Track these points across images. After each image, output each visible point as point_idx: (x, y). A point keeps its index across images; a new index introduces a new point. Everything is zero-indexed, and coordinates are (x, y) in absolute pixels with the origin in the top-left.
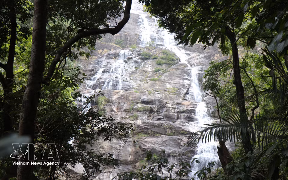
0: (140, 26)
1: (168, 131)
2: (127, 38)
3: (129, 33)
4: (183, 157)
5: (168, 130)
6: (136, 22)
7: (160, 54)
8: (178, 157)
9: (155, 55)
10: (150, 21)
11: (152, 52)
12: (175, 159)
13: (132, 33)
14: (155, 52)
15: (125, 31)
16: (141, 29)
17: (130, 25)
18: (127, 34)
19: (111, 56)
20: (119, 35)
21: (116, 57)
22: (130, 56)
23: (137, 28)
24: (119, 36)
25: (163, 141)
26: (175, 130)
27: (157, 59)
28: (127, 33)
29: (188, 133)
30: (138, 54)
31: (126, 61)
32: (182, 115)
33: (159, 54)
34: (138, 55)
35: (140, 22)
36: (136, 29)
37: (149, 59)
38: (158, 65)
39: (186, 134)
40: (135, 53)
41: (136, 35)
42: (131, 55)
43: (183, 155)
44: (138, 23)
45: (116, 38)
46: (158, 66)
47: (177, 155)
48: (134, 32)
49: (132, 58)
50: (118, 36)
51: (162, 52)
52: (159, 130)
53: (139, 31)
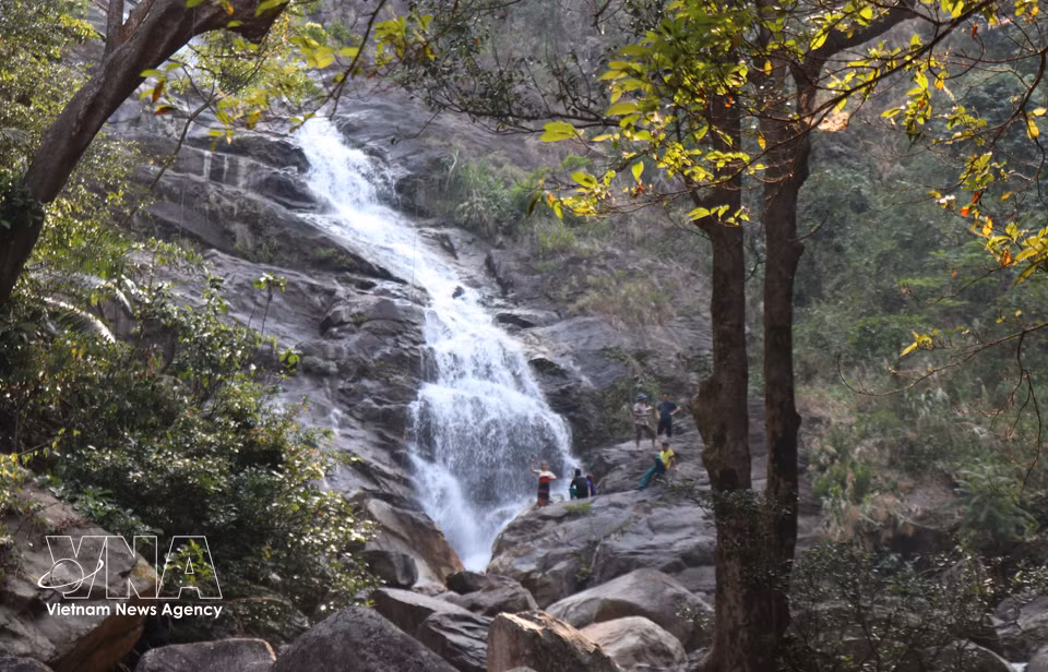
1: (239, 235)
4: (366, 383)
5: (238, 228)
8: (341, 384)
12: (329, 390)
25: (240, 281)
26: (284, 236)
29: (350, 260)
32: (243, 161)
39: (342, 270)
43: (364, 372)
47: (333, 368)
52: (185, 218)
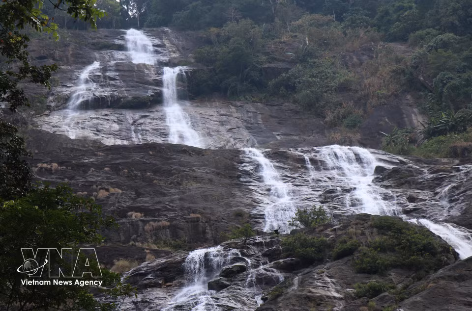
0: (251, 187)
2: (201, 229)
3: (209, 211)
6: (230, 177)
7: (367, 232)
9: (345, 242)
10: (287, 167)
11: (327, 236)
13: (220, 211)
14: (339, 232)
15: (192, 205)
16: (258, 197)
17: (209, 186)
18: (199, 215)
19: (149, 277)
20: (168, 224)
21: (172, 279)
22: (232, 263)
23: (238, 194)
24: (169, 227)
27: (356, 254)
28: (201, 213)
30: (264, 255)
31: (217, 282)
33: (363, 234)
34: (266, 259)
35: (247, 173)
36: (233, 195)
37: (321, 261)
38: (366, 275)
40: (254, 250)
41: (239, 215)
42: (236, 259)
44: (240, 177)
45: (155, 235)
46: (369, 278)
48: (229, 205)
49: (243, 269)
50: (164, 227)
51: (371, 227)
53: (249, 201)
